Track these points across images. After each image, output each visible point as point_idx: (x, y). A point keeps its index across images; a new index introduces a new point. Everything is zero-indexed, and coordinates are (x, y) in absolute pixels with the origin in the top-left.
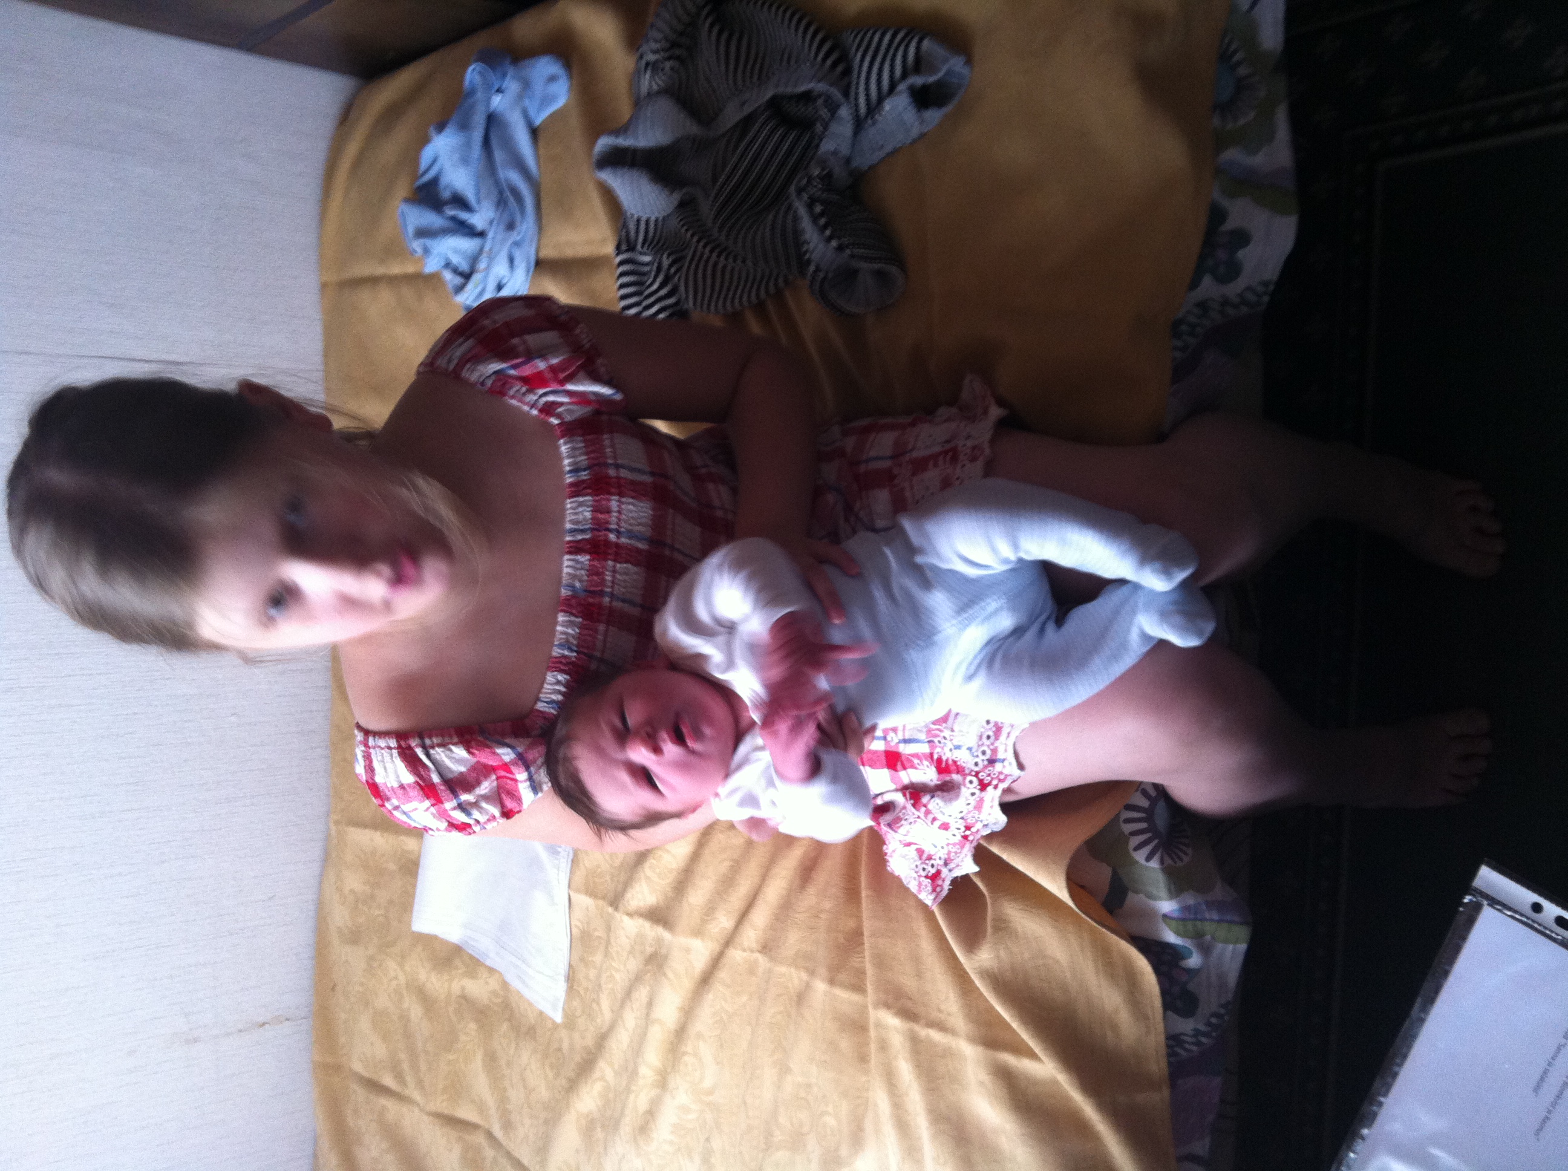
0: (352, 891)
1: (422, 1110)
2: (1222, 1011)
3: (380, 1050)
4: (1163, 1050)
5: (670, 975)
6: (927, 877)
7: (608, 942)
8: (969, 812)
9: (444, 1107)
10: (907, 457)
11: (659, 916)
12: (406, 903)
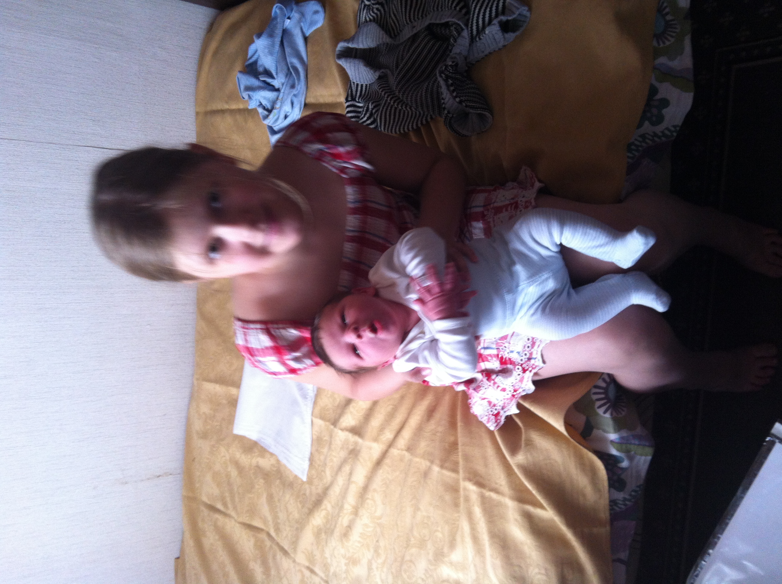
0: (204, 413)
1: (236, 521)
2: (638, 489)
3: (216, 491)
4: (607, 508)
5: (361, 460)
6: (493, 415)
7: (330, 444)
8: (516, 383)
9: (247, 520)
10: (492, 206)
11: (357, 431)
12: (231, 420)
